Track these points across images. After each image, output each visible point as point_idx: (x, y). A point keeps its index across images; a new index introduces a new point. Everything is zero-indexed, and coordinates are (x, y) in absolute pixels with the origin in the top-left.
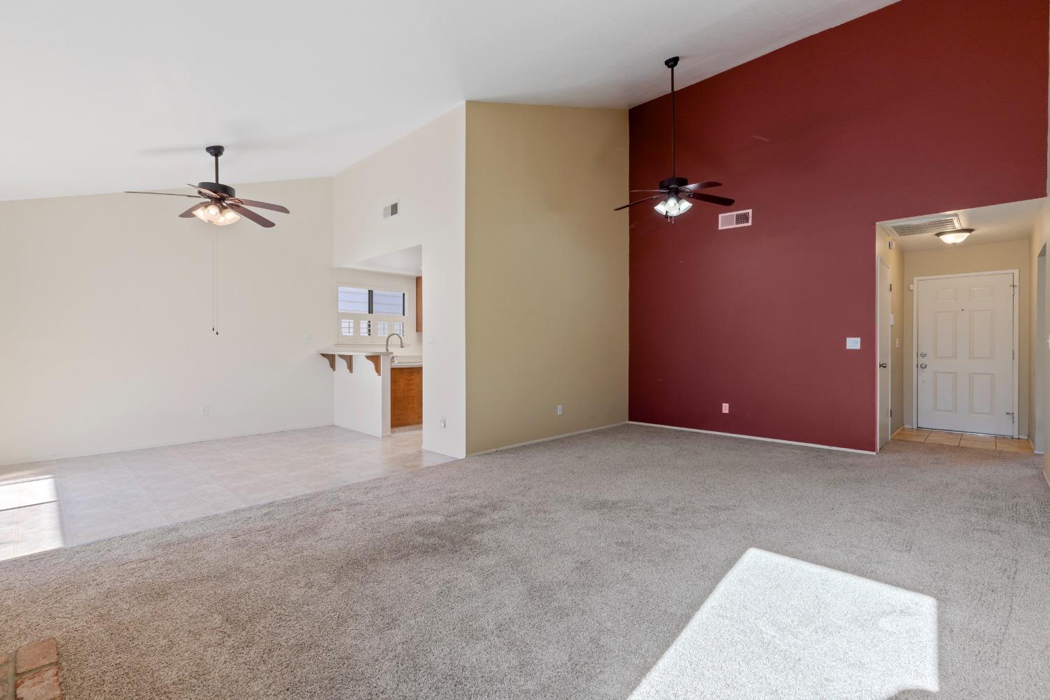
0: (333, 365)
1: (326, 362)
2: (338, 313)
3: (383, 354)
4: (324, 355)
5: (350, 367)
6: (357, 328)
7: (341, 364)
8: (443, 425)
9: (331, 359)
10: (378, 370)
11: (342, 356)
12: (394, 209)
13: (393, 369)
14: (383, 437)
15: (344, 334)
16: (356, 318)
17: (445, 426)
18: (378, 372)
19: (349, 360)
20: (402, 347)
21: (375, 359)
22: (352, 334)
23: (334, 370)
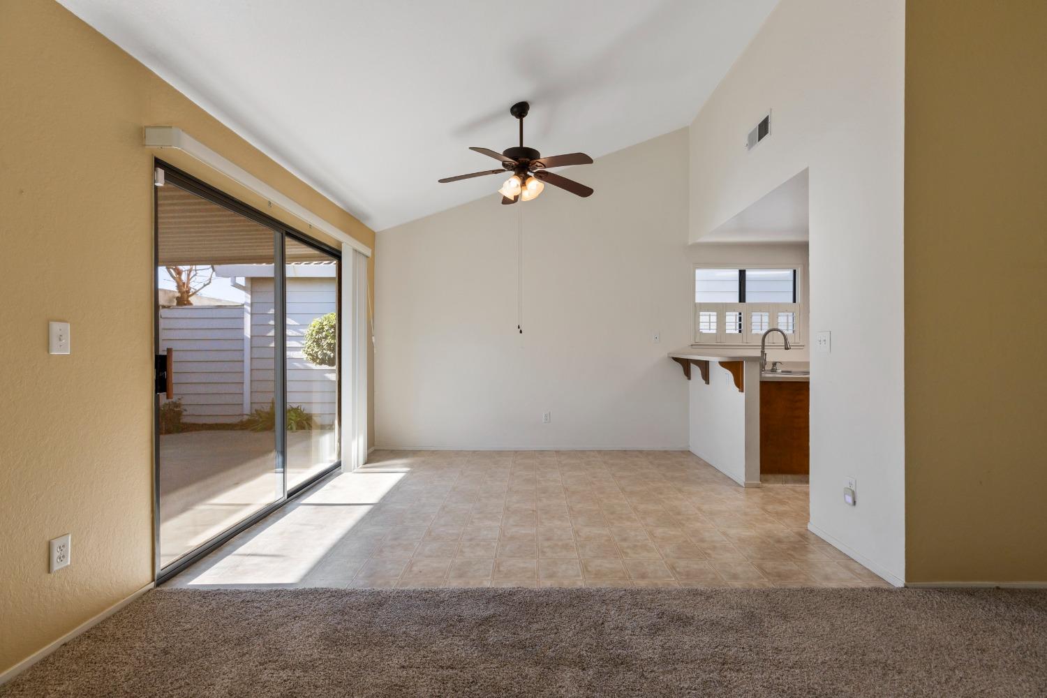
0: (687, 373)
1: (679, 368)
2: (695, 305)
3: (752, 359)
4: (676, 359)
5: (706, 377)
6: (721, 323)
7: (696, 371)
8: (849, 499)
9: (686, 364)
10: (739, 383)
11: (697, 362)
12: (763, 128)
13: (764, 385)
14: (747, 486)
15: (704, 331)
16: (720, 309)
17: (854, 503)
18: (738, 387)
19: (705, 366)
20: (787, 349)
21: (735, 366)
22: (715, 332)
23: (689, 379)
